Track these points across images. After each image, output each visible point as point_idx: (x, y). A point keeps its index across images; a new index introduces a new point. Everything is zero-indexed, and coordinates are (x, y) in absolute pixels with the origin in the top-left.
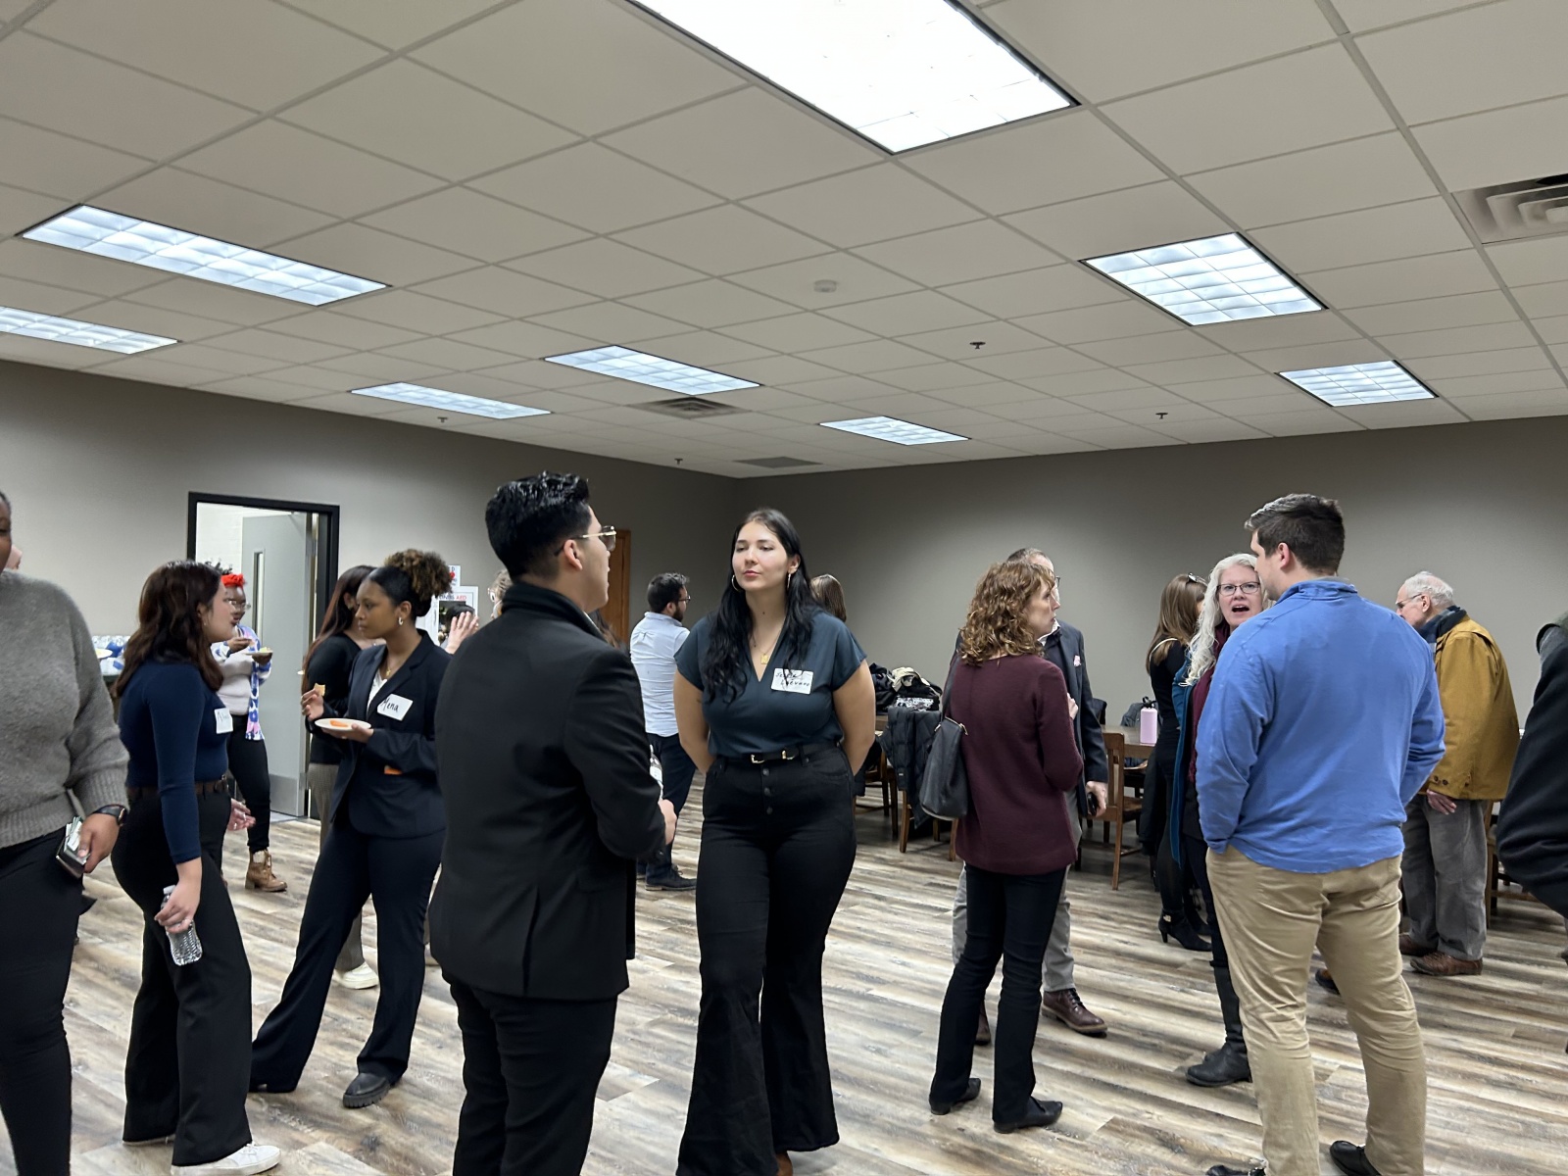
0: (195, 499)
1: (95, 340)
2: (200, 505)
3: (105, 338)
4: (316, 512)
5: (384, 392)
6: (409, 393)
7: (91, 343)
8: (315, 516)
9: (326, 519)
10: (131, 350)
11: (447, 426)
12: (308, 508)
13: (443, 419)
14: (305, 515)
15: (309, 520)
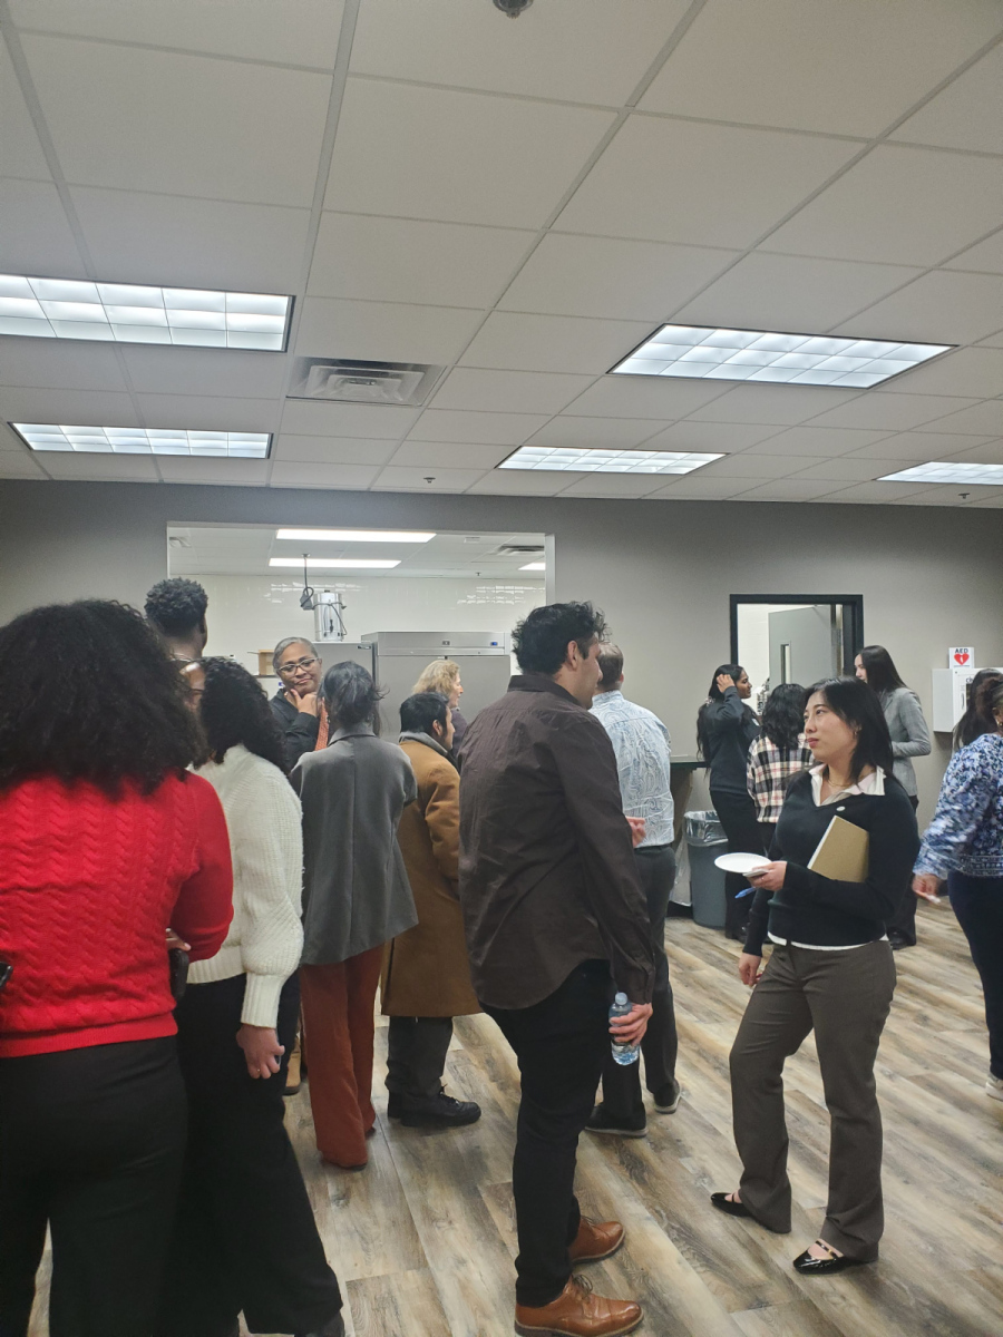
0: (736, 600)
1: (657, 466)
2: (741, 608)
3: (665, 463)
4: (839, 603)
5: (911, 474)
6: (935, 472)
7: (654, 470)
8: (839, 607)
9: (849, 608)
10: (685, 471)
11: (967, 503)
12: (831, 600)
13: (964, 495)
14: (829, 606)
15: (833, 611)
